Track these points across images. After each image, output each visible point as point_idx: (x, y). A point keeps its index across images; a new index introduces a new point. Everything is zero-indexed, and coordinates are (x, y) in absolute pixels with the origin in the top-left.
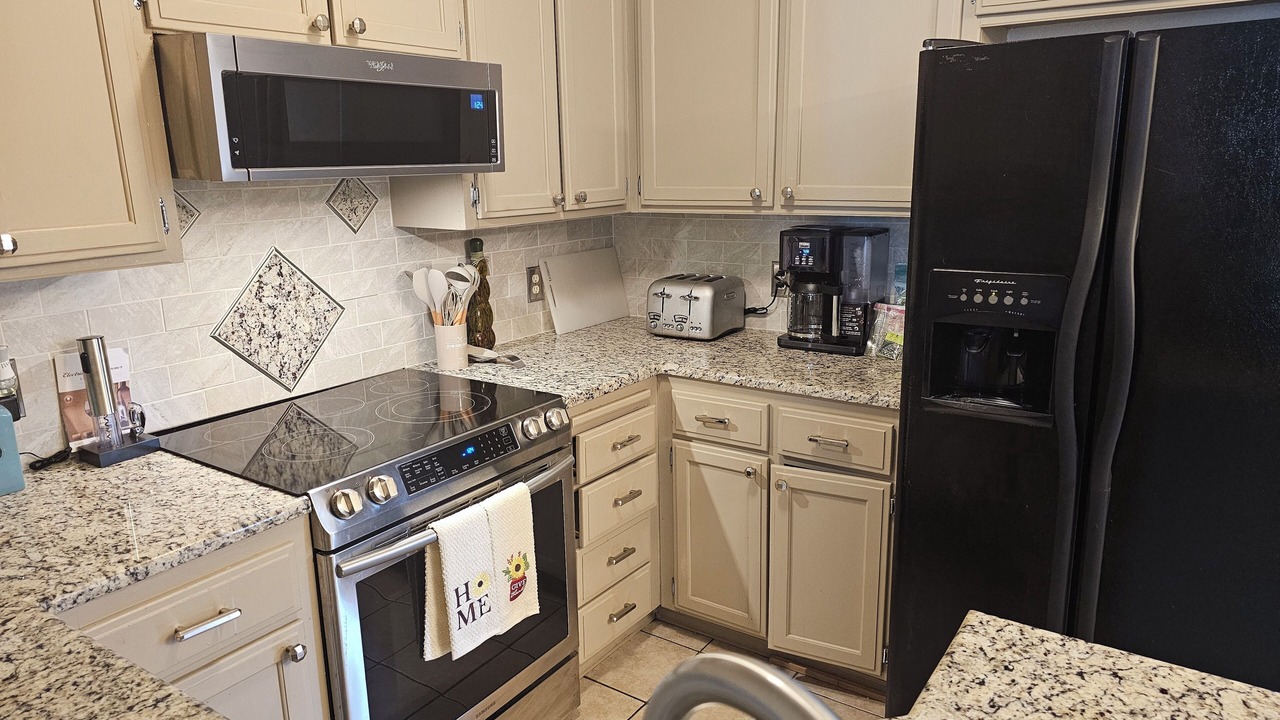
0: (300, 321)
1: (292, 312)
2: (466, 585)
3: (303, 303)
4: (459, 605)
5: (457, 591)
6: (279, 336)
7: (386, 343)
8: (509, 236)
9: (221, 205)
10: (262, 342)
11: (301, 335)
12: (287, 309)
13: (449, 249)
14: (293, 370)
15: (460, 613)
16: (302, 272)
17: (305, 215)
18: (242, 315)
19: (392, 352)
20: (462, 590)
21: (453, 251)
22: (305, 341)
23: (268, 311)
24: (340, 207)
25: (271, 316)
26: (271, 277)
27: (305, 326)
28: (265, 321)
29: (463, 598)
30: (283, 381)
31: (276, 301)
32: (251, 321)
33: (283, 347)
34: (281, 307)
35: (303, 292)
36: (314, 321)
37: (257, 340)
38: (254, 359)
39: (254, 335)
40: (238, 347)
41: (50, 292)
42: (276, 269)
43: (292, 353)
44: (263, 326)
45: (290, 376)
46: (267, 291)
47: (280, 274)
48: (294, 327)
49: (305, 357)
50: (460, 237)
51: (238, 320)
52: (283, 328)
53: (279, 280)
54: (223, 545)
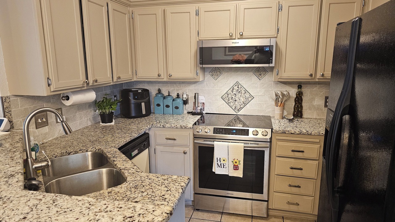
0: (241, 98)
1: (240, 96)
2: (220, 158)
3: (243, 95)
4: (217, 162)
5: (217, 158)
6: (236, 101)
7: (265, 108)
8: (318, 86)
9: (227, 72)
10: (232, 101)
11: (241, 101)
12: (239, 95)
13: (292, 87)
14: (238, 109)
15: (218, 164)
16: (244, 88)
17: (247, 75)
18: (228, 95)
19: (266, 111)
20: (219, 159)
21: (293, 88)
22: (242, 103)
23: (234, 95)
24: (257, 73)
25: (235, 96)
26: (236, 88)
27: (242, 99)
28: (233, 97)
29: (219, 161)
30: (235, 110)
31: (236, 93)
32: (230, 96)
33: (236, 103)
34: (237, 94)
35: (243, 92)
36: (245, 99)
37: (230, 100)
38: (229, 104)
39: (230, 99)
40: (226, 101)
41: (195, 85)
42: (237, 86)
43: (238, 105)
44: (232, 98)
45: (237, 110)
46: (234, 90)
47: (238, 87)
48: (240, 99)
49: (241, 106)
50: (296, 84)
51: (227, 95)
52: (237, 99)
53: (238, 89)
54: (177, 128)
